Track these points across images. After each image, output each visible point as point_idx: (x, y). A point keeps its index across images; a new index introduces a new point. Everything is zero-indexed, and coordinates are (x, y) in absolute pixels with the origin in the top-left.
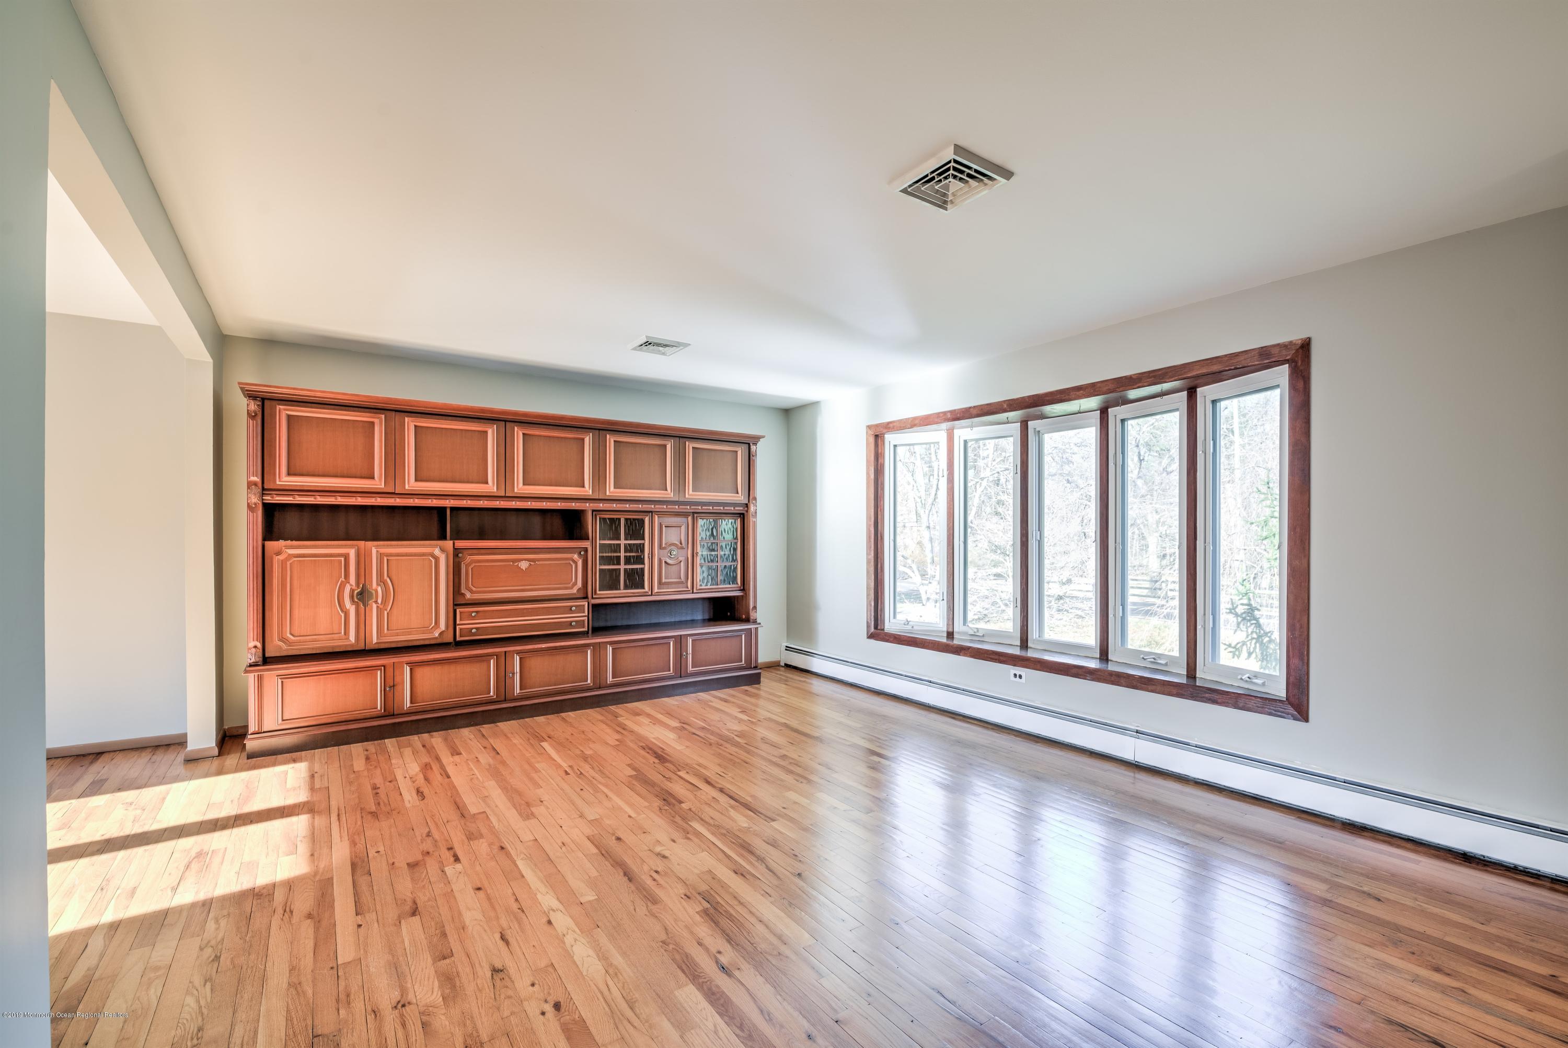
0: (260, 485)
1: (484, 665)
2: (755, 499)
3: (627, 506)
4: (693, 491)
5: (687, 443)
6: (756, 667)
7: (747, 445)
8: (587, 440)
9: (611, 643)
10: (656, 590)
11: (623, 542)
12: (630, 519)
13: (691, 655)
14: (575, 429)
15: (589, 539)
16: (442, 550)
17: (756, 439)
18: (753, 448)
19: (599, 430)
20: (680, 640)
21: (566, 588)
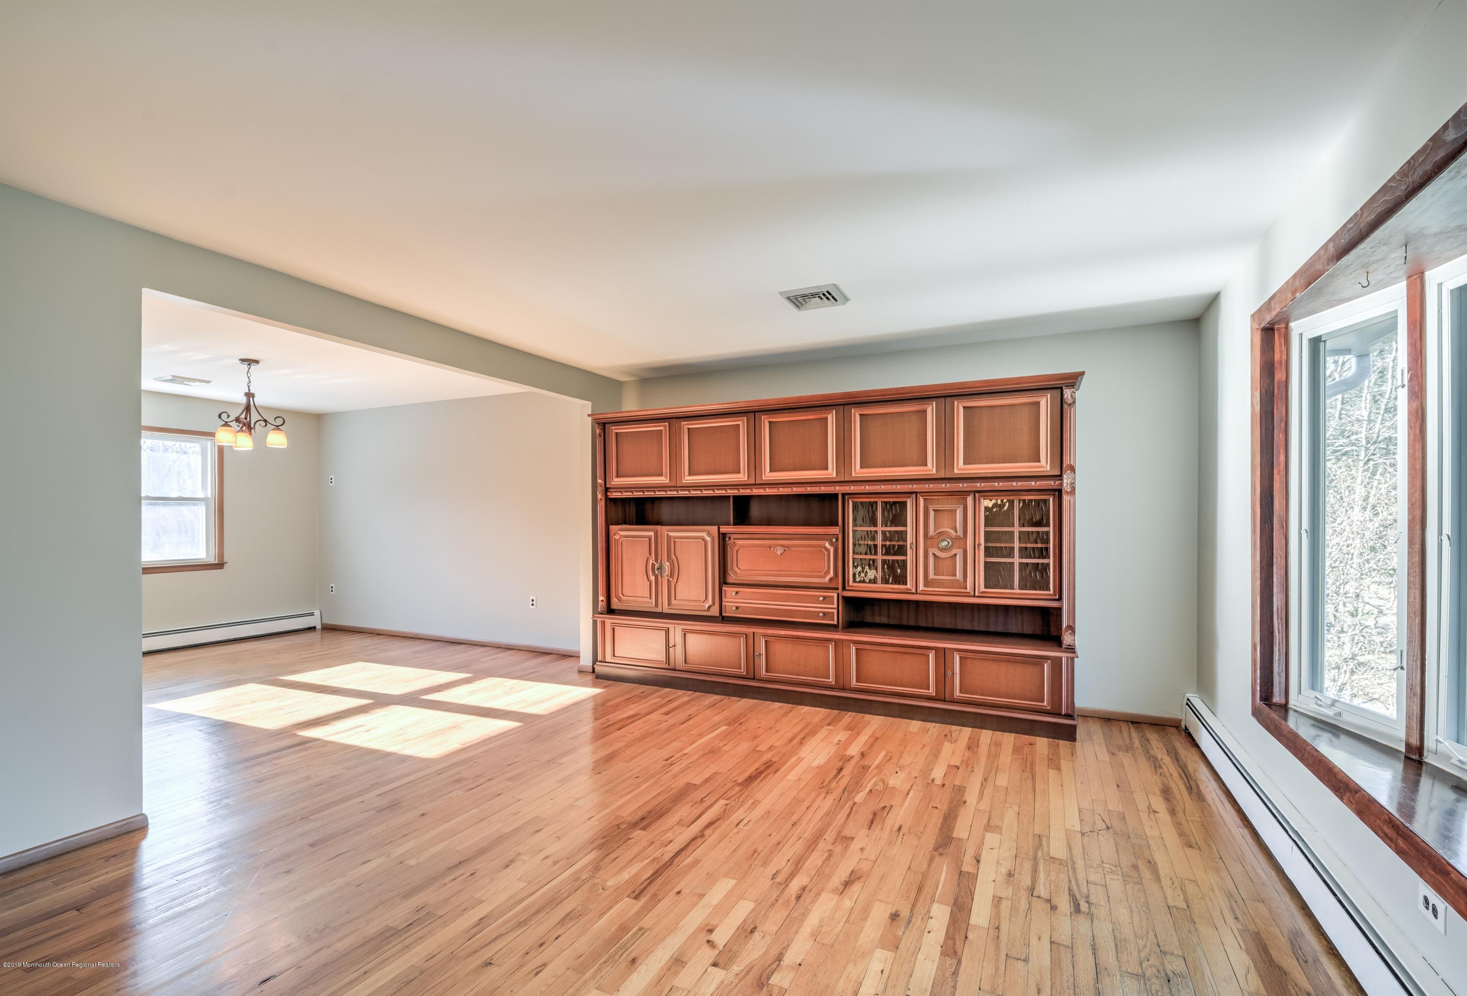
0: (603, 485)
1: (737, 640)
2: (1072, 469)
3: (883, 488)
4: (965, 464)
5: (956, 403)
6: (1069, 716)
7: (1059, 390)
8: (830, 417)
9: (855, 642)
10: (921, 587)
11: (880, 528)
12: (890, 502)
13: (958, 676)
14: (819, 408)
15: (838, 526)
16: (709, 534)
17: (1073, 380)
18: (1067, 393)
19: (844, 405)
20: (943, 656)
21: (820, 577)
